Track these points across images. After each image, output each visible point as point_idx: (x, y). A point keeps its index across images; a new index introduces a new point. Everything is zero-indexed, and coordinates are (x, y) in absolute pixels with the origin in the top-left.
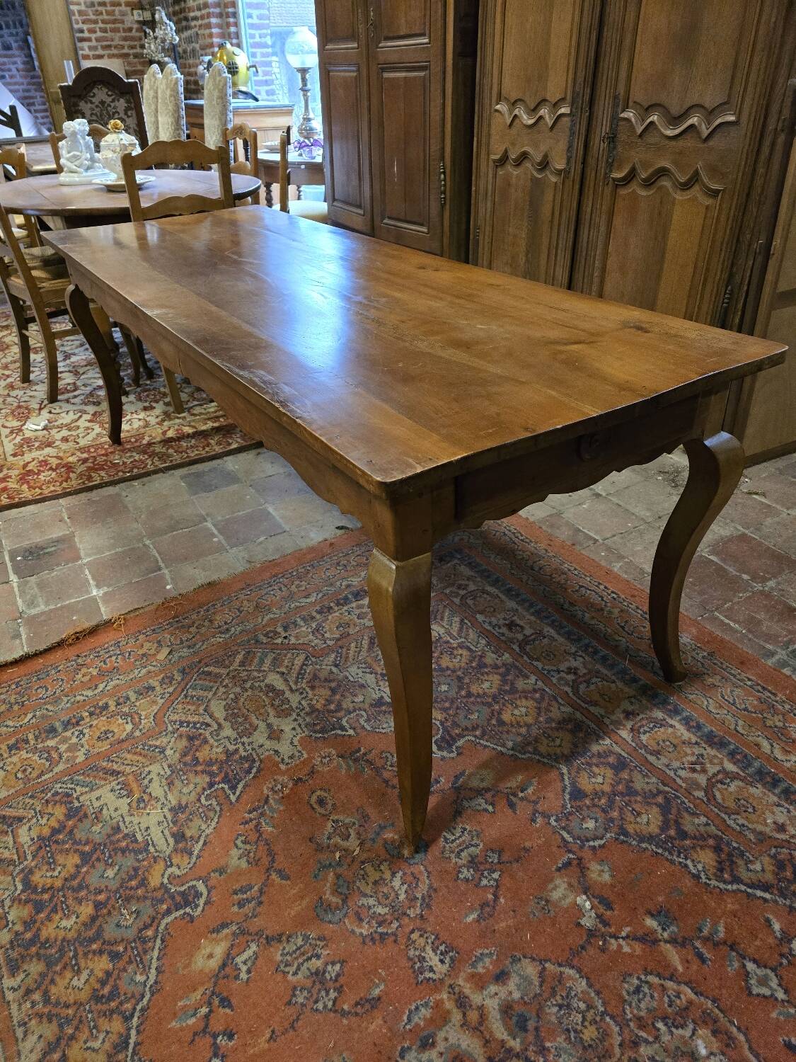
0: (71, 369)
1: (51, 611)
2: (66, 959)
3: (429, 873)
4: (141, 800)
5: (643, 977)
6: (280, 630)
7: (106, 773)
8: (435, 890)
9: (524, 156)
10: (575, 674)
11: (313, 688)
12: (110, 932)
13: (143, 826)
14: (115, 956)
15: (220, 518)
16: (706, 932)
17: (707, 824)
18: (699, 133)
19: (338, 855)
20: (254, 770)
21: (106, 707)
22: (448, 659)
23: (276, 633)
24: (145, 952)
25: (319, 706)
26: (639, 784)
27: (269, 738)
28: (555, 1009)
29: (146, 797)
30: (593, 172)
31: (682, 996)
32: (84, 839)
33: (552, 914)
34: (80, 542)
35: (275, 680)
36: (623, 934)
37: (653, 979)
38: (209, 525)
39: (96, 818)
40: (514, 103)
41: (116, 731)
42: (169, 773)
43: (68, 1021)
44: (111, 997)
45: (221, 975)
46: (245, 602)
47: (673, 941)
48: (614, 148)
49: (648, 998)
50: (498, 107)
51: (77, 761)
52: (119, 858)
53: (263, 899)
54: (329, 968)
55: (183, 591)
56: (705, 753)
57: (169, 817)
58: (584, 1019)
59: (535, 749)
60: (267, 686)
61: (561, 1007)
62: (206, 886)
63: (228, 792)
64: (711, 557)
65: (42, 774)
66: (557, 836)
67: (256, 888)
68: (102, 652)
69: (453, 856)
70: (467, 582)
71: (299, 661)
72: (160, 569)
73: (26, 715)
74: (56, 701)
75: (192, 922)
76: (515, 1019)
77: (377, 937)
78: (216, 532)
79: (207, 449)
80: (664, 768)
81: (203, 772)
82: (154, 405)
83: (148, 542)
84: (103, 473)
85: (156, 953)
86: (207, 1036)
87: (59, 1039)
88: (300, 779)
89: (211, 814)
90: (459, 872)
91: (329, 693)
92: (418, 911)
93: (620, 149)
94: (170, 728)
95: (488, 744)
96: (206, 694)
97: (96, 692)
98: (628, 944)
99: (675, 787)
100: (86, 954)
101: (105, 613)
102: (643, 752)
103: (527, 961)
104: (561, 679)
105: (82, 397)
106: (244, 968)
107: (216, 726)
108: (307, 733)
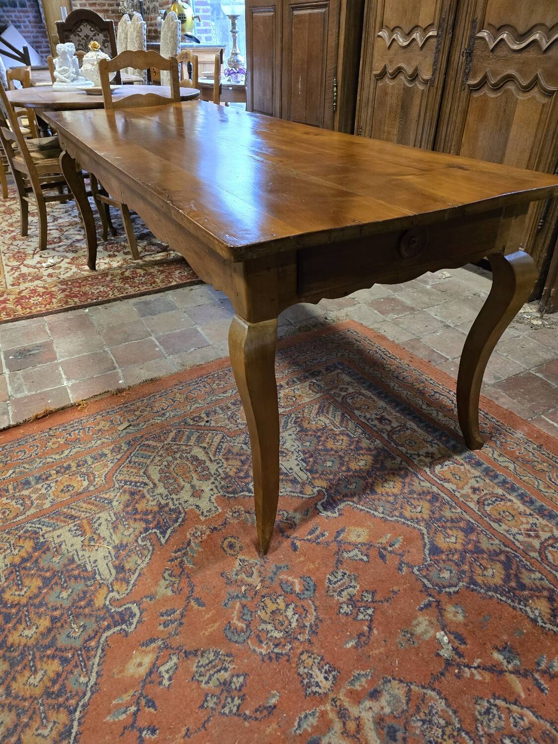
0: (57, 227)
1: (32, 395)
2: (25, 661)
3: (316, 607)
4: (91, 539)
5: (492, 701)
6: (203, 415)
7: (65, 517)
8: (321, 621)
9: (399, 70)
10: (432, 457)
11: (227, 459)
12: (62, 641)
13: (92, 559)
14: (64, 661)
15: (161, 334)
16: (543, 666)
17: (541, 579)
18: (539, 47)
19: (243, 588)
20: (180, 520)
21: (69, 467)
22: (332, 442)
23: (200, 418)
24: (89, 659)
25: (232, 473)
26: (485, 544)
27: (193, 495)
28: (420, 724)
29: (96, 537)
30: (453, 82)
31: (525, 718)
32: (46, 567)
33: (416, 645)
34: (57, 347)
35: (198, 452)
36: (475, 665)
37: (499, 702)
38: (153, 338)
39: (56, 551)
40: (393, 30)
41: (75, 485)
42: (114, 519)
43: (25, 712)
44: (59, 694)
45: (147, 681)
46: (178, 395)
47: (516, 672)
48: (471, 61)
49: (496, 719)
50: (380, 33)
51: (44, 507)
52: (72, 583)
53: (183, 621)
54: (235, 679)
55: (132, 385)
56: (537, 522)
57: (113, 553)
58: (444, 733)
59: (401, 514)
60: (192, 456)
61: (424, 722)
62: (139, 608)
63: (160, 535)
64: (537, 374)
65: (17, 516)
66: (420, 582)
67: (178, 612)
68: (68, 427)
69: (335, 594)
70: (347, 386)
71: (217, 439)
72: (115, 368)
73: (8, 471)
74: (31, 462)
75: (127, 636)
76: (386, 730)
77: (273, 656)
78: (158, 343)
79: (154, 285)
80: (505, 533)
81: (141, 519)
82: (116, 253)
83: (107, 349)
84: (76, 300)
85: (97, 660)
86: (135, 730)
87: (16, 726)
88: (215, 528)
89: (146, 552)
90: (341, 607)
91: (240, 464)
92: (307, 637)
93: (475, 61)
94: (117, 486)
95: (364, 508)
96: (145, 461)
97: (62, 456)
98: (479, 673)
99: (515, 548)
100: (41, 658)
101: (73, 398)
102: (487, 519)
103: (396, 682)
104: (420, 461)
105: (65, 247)
106: (167, 676)
107: (152, 486)
108: (222, 493)
